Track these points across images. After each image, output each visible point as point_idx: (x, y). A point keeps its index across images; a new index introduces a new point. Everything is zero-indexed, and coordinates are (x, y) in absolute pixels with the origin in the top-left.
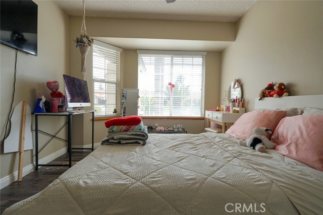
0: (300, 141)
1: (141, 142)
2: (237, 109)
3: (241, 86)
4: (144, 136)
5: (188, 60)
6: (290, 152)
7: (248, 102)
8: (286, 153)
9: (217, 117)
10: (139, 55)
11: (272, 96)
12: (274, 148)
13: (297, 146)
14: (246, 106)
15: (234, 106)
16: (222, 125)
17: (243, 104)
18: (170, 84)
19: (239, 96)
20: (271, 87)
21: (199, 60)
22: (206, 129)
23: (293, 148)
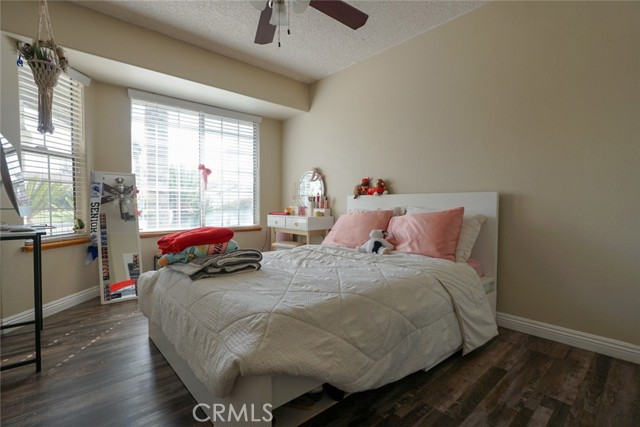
0: (420, 236)
1: (255, 265)
2: (323, 211)
3: (323, 179)
4: (257, 256)
5: (230, 126)
6: (413, 248)
7: (334, 201)
8: (409, 250)
9: (296, 224)
10: (133, 101)
11: (371, 194)
12: (395, 249)
13: (418, 242)
14: (331, 205)
15: (314, 207)
16: (306, 234)
17: (328, 204)
18: (202, 167)
19: (321, 193)
20: (367, 183)
21: (248, 129)
22: (273, 244)
23: (415, 245)
